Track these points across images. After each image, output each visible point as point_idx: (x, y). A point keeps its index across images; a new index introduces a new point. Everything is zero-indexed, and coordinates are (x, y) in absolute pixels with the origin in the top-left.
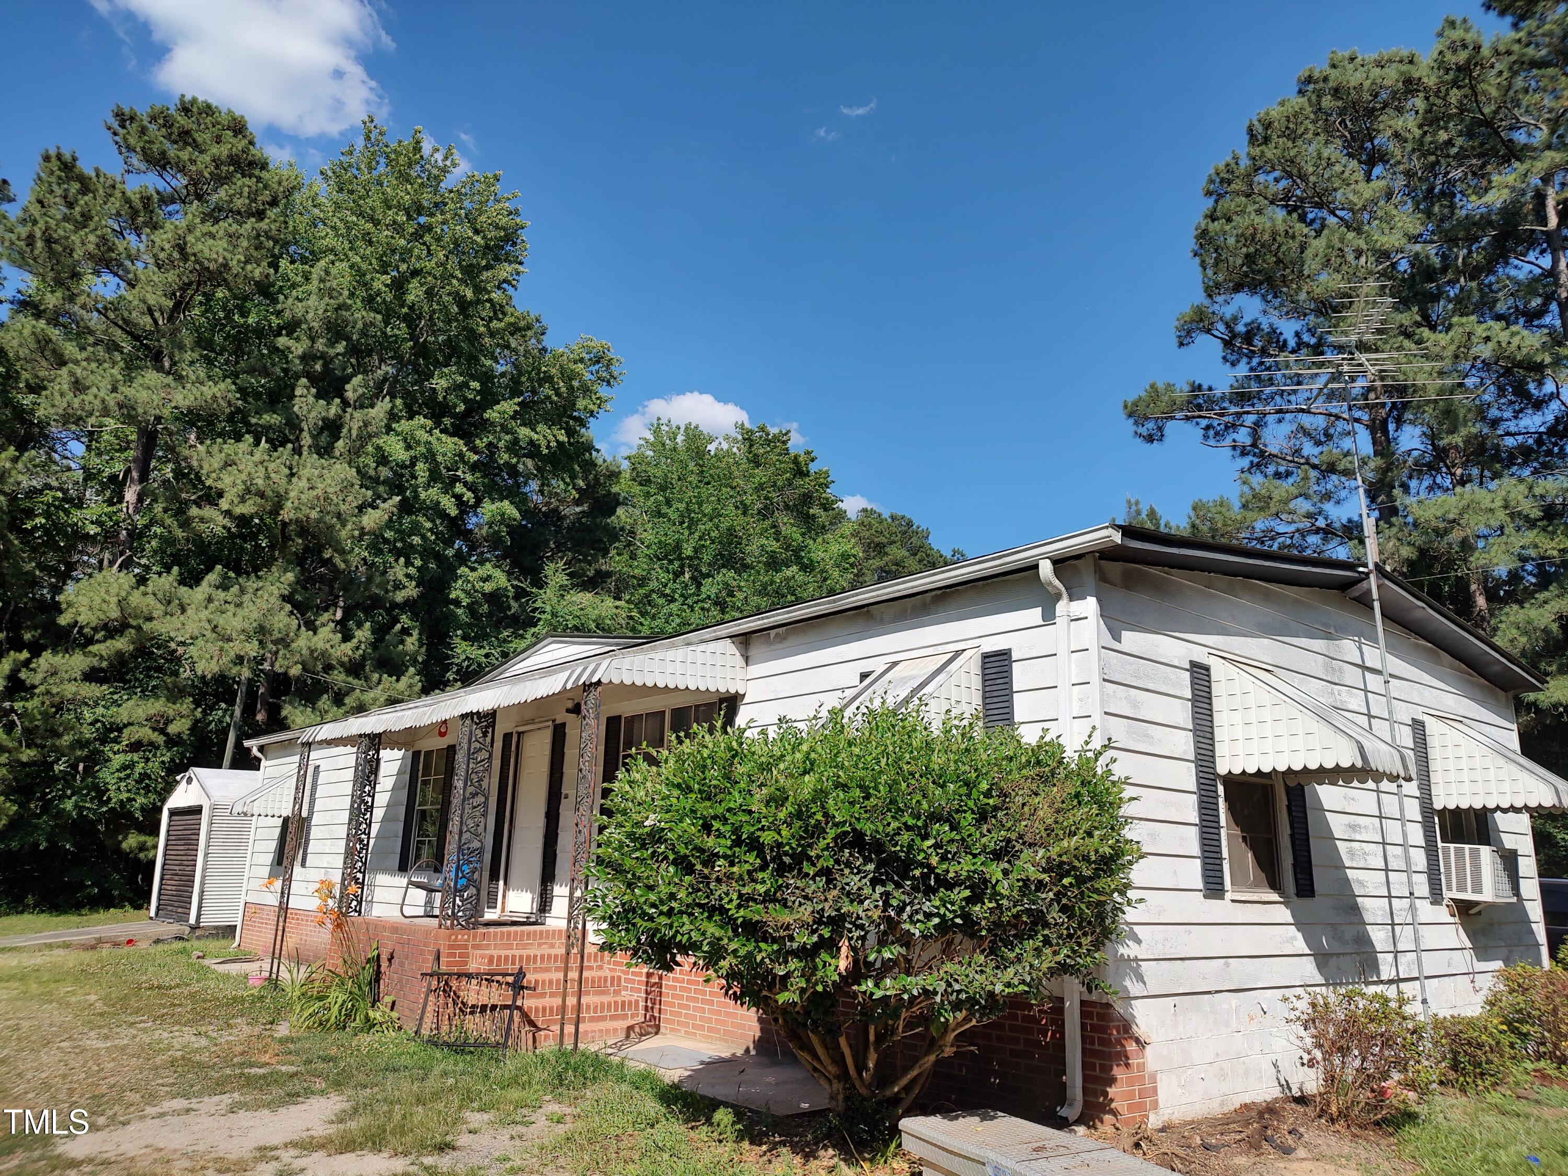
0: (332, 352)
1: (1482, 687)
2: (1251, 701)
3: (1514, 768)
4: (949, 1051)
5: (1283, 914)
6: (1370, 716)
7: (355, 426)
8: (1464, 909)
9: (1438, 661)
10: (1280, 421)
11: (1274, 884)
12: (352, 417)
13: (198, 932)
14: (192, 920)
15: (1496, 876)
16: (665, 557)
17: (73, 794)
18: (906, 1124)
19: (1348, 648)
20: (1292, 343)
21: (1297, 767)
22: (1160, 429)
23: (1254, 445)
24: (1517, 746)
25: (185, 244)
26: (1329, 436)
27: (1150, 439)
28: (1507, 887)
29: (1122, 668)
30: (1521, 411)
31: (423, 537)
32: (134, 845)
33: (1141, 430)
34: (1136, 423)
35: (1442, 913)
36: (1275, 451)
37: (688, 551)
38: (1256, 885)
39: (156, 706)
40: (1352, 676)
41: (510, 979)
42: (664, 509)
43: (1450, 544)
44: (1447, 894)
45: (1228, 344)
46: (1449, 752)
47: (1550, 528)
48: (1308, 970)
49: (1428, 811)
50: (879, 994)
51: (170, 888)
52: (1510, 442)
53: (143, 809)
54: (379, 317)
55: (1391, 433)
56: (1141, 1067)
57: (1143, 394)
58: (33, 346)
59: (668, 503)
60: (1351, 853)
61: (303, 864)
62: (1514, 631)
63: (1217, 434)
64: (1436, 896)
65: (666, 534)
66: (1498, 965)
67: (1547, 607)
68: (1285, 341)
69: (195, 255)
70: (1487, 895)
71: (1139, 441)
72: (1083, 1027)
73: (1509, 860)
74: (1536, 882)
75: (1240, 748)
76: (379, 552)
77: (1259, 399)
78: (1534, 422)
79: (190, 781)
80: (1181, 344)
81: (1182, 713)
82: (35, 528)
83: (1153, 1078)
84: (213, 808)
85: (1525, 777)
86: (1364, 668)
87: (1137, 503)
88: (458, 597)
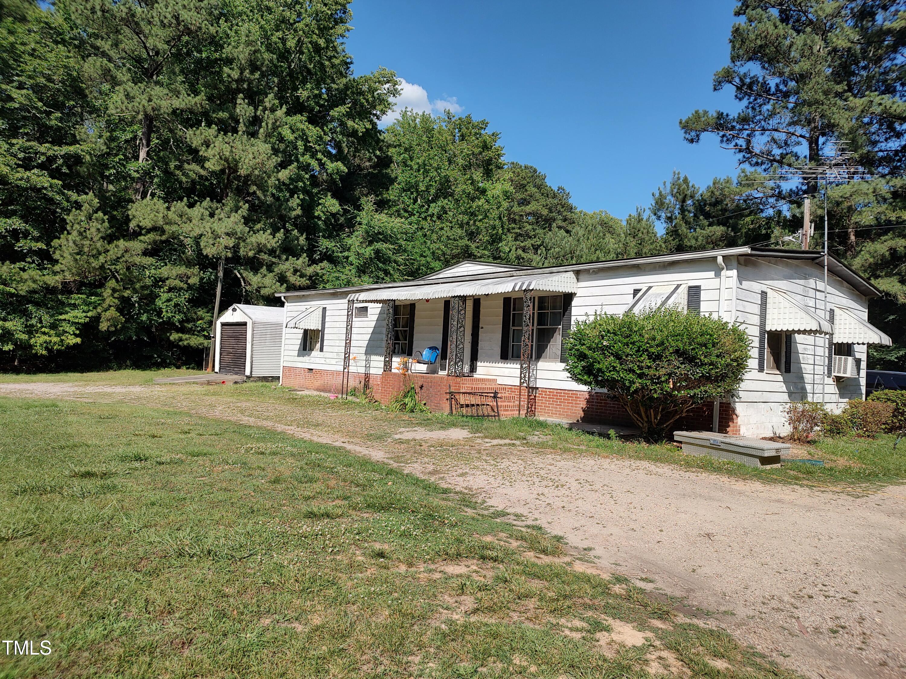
0: (252, 77)
1: (857, 295)
2: (782, 306)
3: (866, 329)
4: (684, 415)
5: (780, 378)
6: (816, 308)
7: (270, 122)
8: (838, 380)
9: (841, 285)
10: (762, 134)
11: (778, 368)
12: (268, 118)
13: (252, 379)
14: (248, 372)
15: (852, 368)
16: (409, 190)
17: (144, 313)
18: (675, 433)
19: (811, 282)
20: (773, 90)
21: (790, 329)
22: (698, 136)
23: (748, 148)
24: (866, 318)
25: (178, 15)
26: (786, 143)
27: (692, 141)
28: (856, 372)
29: (743, 295)
30: (889, 138)
31: (304, 183)
32: (177, 338)
33: (687, 136)
34: (686, 133)
35: (830, 381)
36: (758, 152)
37: (422, 188)
38: (773, 368)
39: (182, 270)
40: (812, 293)
41: (492, 395)
42: (409, 163)
43: (842, 209)
44: (833, 374)
45: (739, 88)
46: (842, 322)
47: (894, 204)
48: (785, 397)
49: (831, 343)
50: (679, 395)
51: (228, 359)
52: (880, 154)
53: (179, 322)
54: (275, 56)
55: (820, 145)
56: (737, 423)
57: (691, 116)
58: (100, 72)
59: (411, 159)
60: (803, 358)
61: (321, 350)
62: (868, 255)
63: (728, 140)
64: (829, 375)
65: (410, 177)
66: (846, 400)
67: (886, 243)
68: (770, 88)
69: (183, 21)
70: (848, 375)
71: (685, 142)
72: (720, 410)
73: (858, 362)
74: (865, 371)
75: (775, 322)
76: (281, 190)
77: (753, 122)
78: (894, 145)
79: (234, 310)
80: (715, 89)
81: (756, 309)
82: (111, 175)
83: (740, 427)
84: (254, 323)
85: (870, 332)
86: (816, 290)
87: (679, 174)
88: (319, 215)
